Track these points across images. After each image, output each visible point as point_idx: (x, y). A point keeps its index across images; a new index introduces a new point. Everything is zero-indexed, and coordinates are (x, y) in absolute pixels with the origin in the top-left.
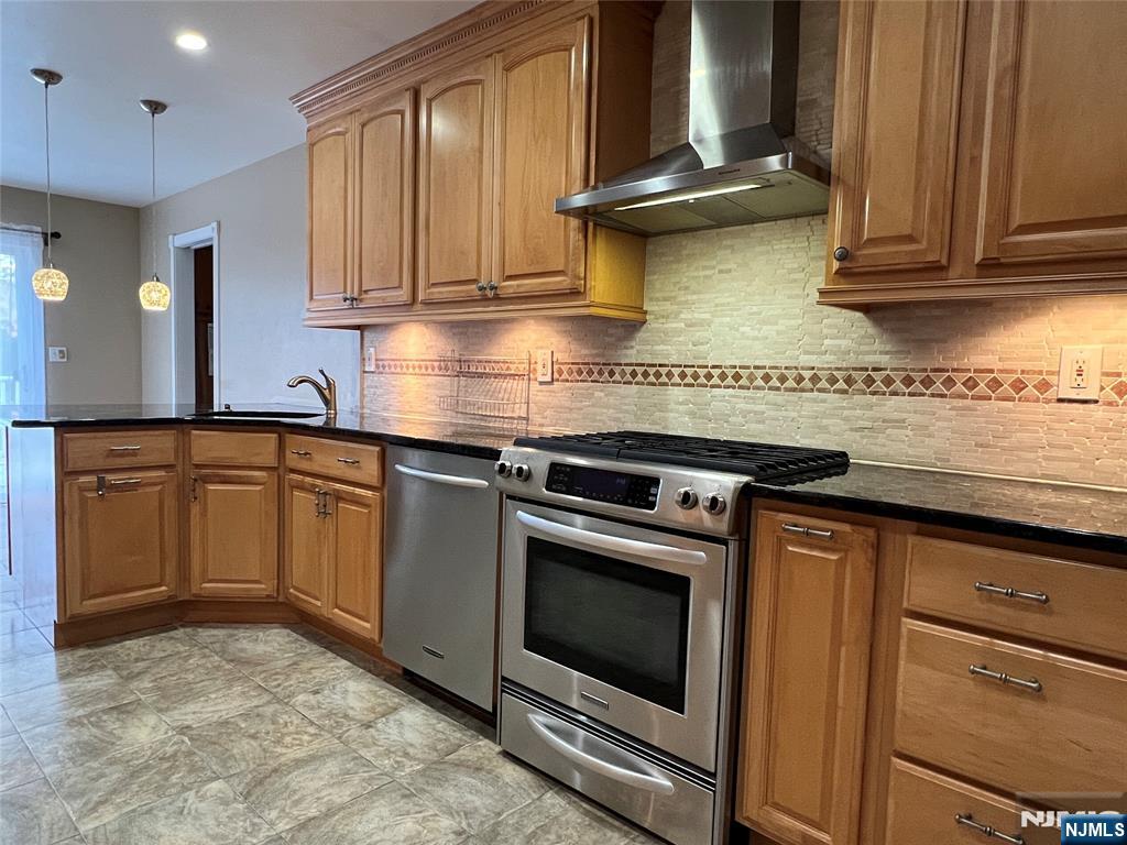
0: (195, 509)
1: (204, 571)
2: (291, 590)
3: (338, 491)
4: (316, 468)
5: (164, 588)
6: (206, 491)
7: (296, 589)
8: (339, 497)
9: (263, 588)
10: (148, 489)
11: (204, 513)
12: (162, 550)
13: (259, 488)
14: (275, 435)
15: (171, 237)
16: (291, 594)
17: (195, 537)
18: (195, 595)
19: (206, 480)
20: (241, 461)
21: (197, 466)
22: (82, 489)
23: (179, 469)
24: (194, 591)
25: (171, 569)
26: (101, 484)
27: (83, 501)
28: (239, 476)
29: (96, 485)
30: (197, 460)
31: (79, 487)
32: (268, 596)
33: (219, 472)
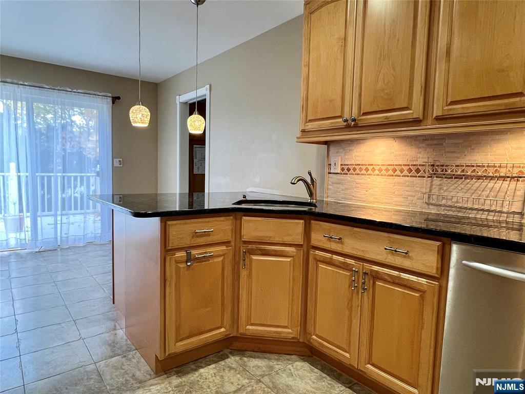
0: (244, 273)
1: (249, 317)
2: (314, 337)
3: (377, 272)
4: (347, 250)
5: (223, 330)
6: (251, 260)
7: (317, 336)
8: (376, 277)
9: (289, 332)
10: (216, 260)
11: (250, 276)
12: (223, 304)
13: (289, 260)
14: (302, 221)
15: (178, 97)
16: (313, 339)
17: (243, 294)
18: (241, 334)
19: (252, 252)
20: (276, 240)
21: (245, 242)
22: (177, 262)
23: (233, 243)
24: (241, 331)
25: (227, 316)
26: (189, 258)
27: (178, 270)
28: (276, 251)
29: (186, 258)
30: (245, 238)
31: (175, 260)
32: (293, 338)
33: (260, 247)
